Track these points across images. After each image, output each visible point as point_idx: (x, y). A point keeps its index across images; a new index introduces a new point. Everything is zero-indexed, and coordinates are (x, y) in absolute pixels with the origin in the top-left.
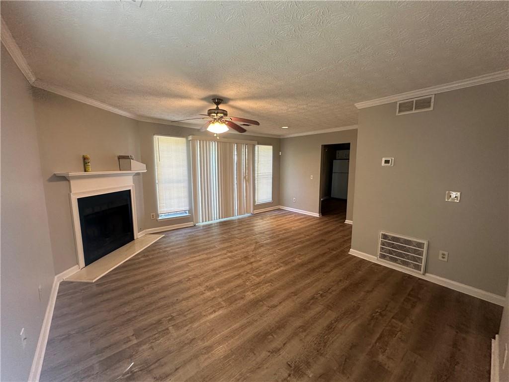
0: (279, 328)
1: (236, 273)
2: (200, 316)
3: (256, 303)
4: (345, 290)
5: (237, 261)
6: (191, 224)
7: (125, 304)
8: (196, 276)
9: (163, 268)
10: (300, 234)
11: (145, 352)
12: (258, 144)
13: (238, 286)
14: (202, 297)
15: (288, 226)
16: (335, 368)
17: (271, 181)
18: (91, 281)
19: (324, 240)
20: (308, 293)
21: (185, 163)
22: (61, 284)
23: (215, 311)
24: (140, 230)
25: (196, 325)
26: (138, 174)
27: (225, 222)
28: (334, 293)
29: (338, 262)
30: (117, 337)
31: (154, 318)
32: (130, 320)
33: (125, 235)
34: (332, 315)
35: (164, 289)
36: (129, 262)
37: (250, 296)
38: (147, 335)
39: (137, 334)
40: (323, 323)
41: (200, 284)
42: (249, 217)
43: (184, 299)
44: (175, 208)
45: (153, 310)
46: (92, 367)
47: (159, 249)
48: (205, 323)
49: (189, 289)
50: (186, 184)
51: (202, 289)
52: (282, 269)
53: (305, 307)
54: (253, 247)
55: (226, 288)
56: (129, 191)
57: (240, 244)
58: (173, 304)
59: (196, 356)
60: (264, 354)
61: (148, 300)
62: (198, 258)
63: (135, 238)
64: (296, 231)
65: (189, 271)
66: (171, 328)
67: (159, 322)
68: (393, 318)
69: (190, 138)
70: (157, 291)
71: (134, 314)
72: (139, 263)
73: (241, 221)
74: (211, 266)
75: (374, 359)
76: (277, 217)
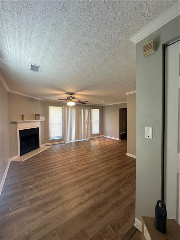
0: (86, 179)
1: (76, 160)
2: (58, 173)
3: (80, 171)
4: (118, 168)
5: (78, 156)
6: (63, 142)
7: (32, 169)
8: (60, 161)
9: (49, 158)
10: (108, 147)
11: (37, 183)
12: (93, 108)
13: (75, 165)
14: (61, 168)
15: (104, 144)
16: (102, 192)
17: (99, 124)
18: (21, 161)
19: (117, 150)
20: (102, 168)
21: (61, 117)
22: (11, 162)
23: (64, 173)
24: (42, 144)
25: (56, 176)
26: (42, 121)
27: (77, 141)
28: (113, 169)
29: (120, 158)
30: (28, 178)
31: (42, 173)
32: (34, 174)
33: (36, 145)
34: (109, 176)
35: (47, 165)
36: (36, 156)
37: (79, 168)
38: (38, 178)
39: (35, 178)
40: (105, 178)
41: (61, 164)
42: (89, 140)
43: (54, 168)
44: (57, 135)
45: (42, 171)
46: (19, 186)
47: (49, 151)
48: (59, 176)
49: (56, 165)
50: (61, 125)
51: (61, 165)
52: (95, 159)
53: (99, 173)
54: (86, 151)
55: (70, 165)
56: (39, 128)
57: (81, 150)
58: (50, 169)
60: (78, 186)
61: (41, 168)
62: (63, 155)
63: (40, 147)
64: (106, 146)
65: (58, 159)
66: (47, 177)
67: (43, 175)
68: (133, 178)
69: (63, 107)
70: (45, 165)
71: (35, 172)
72: (40, 156)
73: (84, 141)
74: (67, 158)
75: (119, 190)
76: (101, 140)
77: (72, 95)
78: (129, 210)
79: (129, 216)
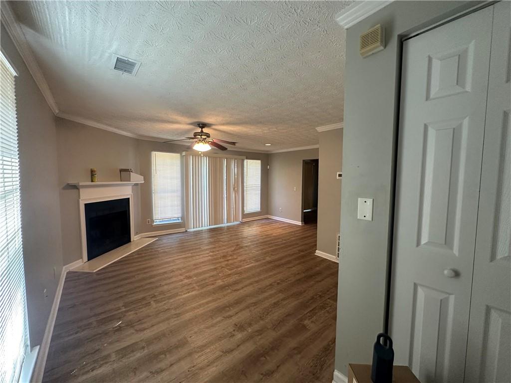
0: (236, 304)
1: (212, 267)
2: (177, 295)
3: (222, 288)
4: (299, 280)
5: (216, 259)
6: (183, 230)
7: (118, 287)
8: (179, 269)
9: (153, 263)
10: (279, 238)
11: (131, 316)
12: (247, 159)
13: (212, 276)
14: (180, 283)
15: (270, 232)
16: (269, 327)
17: (259, 192)
18: (92, 271)
19: (298, 244)
20: (267, 282)
21: (179, 175)
22: (67, 273)
23: (189, 292)
24: (137, 234)
25: (172, 301)
26: (136, 185)
27: (214, 228)
28: (290, 282)
29: (302, 260)
30: (111, 306)
31: (141, 296)
32: (121, 297)
33: (124, 237)
34: (281, 296)
35: (151, 277)
36: (124, 259)
37: (220, 283)
38: (133, 306)
39: (125, 306)
40: (273, 300)
41: (181, 275)
42: (239, 224)
43: (166, 285)
44: (169, 215)
45: (140, 291)
46: (91, 323)
47: (152, 249)
48: (179, 299)
49: (171, 278)
50: (179, 194)
51: (182, 278)
52: (252, 265)
53: (262, 291)
54: (233, 249)
55: (202, 277)
56: (129, 199)
57: (223, 246)
58: (157, 287)
59: (168, 319)
60: (219, 319)
61: (137, 285)
62: (184, 256)
63: (132, 240)
64: (274, 236)
65: (174, 265)
66: (152, 302)
67: (144, 299)
68: (329, 299)
69: (184, 153)
70: (144, 279)
71: (125, 293)
72: (133, 259)
73: (229, 228)
74: (193, 262)
75: (302, 323)
76: (263, 225)
77: (203, 129)
78: (321, 358)
79: (321, 369)
